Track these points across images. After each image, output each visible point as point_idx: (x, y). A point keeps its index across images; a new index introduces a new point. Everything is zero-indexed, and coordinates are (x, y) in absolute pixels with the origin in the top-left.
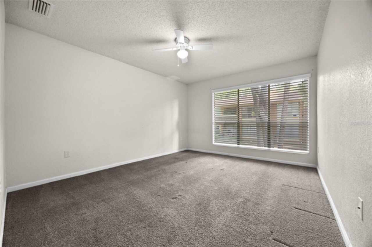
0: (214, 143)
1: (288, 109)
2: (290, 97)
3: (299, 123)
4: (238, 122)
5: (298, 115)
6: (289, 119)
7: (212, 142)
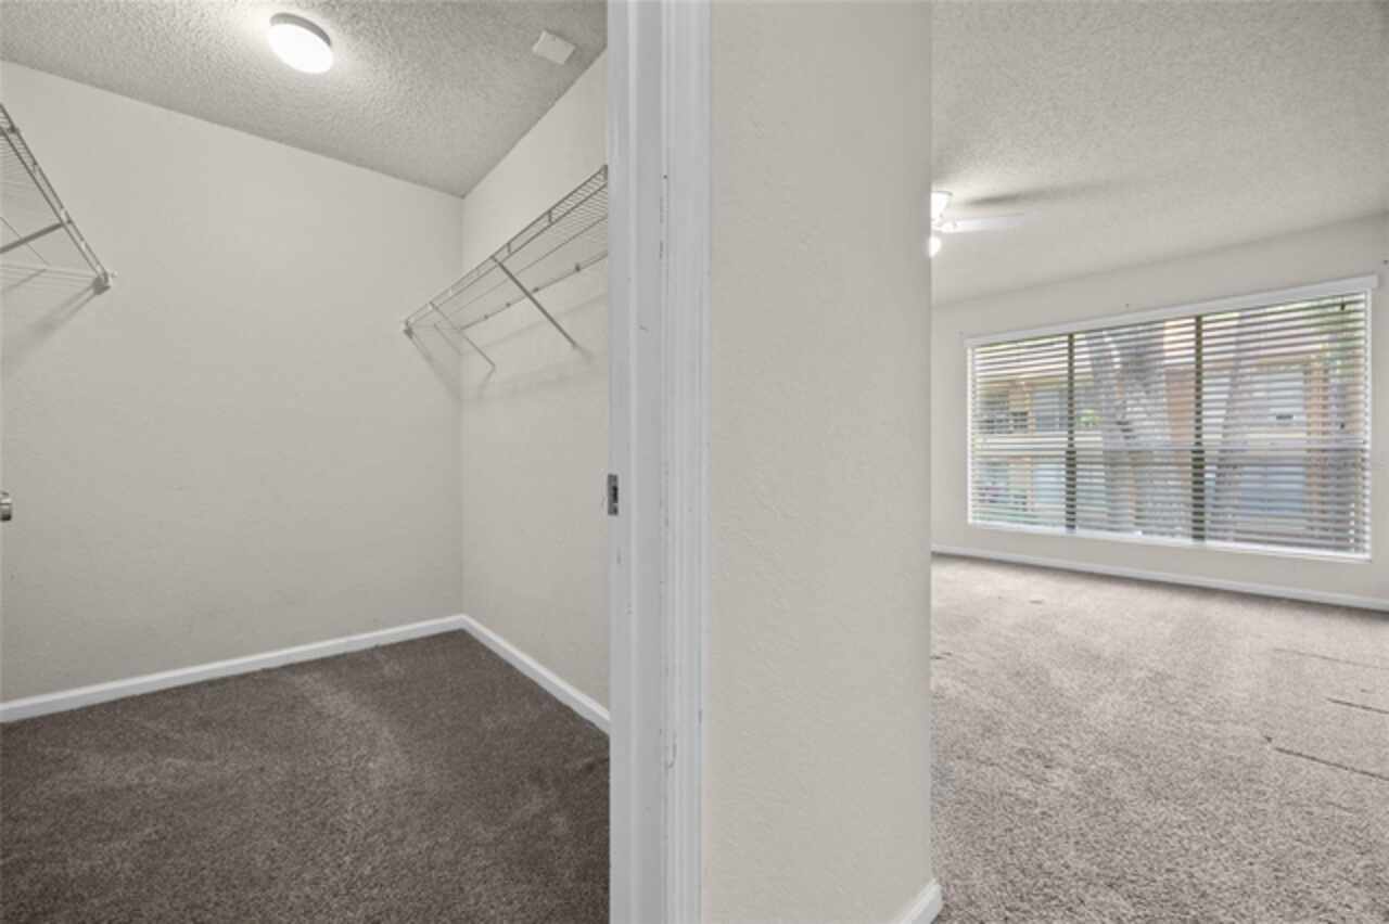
0: (970, 521)
1: (1257, 394)
2: (1263, 344)
3: (1304, 453)
4: (1071, 449)
5: (1298, 414)
6: (1259, 438)
7: (966, 518)
